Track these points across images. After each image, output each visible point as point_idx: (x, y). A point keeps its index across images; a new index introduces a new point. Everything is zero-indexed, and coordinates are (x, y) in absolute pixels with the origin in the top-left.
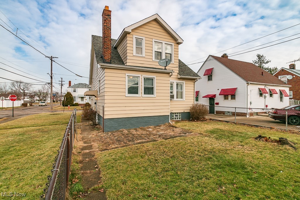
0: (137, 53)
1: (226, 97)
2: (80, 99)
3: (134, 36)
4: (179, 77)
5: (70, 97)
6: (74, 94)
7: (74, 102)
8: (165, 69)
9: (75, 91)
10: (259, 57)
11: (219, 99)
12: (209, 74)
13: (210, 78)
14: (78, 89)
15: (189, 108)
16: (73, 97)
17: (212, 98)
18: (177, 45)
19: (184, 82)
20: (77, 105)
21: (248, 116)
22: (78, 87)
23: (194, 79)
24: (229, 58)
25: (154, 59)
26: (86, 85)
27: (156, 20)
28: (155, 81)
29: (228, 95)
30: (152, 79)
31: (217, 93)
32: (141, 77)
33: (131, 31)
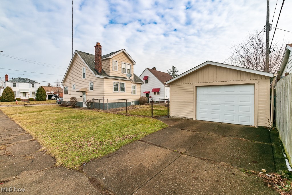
0: (114, 69)
1: (155, 94)
2: (22, 94)
3: (113, 60)
4: (134, 82)
5: (11, 92)
6: (14, 89)
7: (15, 98)
8: (129, 79)
9: (15, 86)
10: (173, 67)
11: (151, 94)
12: (146, 79)
13: (147, 82)
14: (19, 84)
15: (139, 99)
16: (14, 92)
17: (148, 94)
18: (132, 65)
19: (136, 85)
20: (19, 100)
21: (165, 103)
22: (19, 82)
23: (141, 84)
24: (156, 70)
25: (122, 73)
26: (27, 80)
27: (123, 52)
28: (125, 85)
29: (156, 92)
30: (124, 84)
31: (151, 91)
32: (119, 82)
33: (112, 58)
